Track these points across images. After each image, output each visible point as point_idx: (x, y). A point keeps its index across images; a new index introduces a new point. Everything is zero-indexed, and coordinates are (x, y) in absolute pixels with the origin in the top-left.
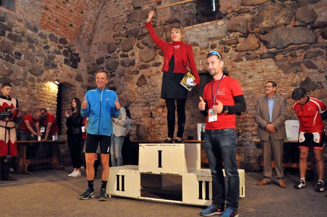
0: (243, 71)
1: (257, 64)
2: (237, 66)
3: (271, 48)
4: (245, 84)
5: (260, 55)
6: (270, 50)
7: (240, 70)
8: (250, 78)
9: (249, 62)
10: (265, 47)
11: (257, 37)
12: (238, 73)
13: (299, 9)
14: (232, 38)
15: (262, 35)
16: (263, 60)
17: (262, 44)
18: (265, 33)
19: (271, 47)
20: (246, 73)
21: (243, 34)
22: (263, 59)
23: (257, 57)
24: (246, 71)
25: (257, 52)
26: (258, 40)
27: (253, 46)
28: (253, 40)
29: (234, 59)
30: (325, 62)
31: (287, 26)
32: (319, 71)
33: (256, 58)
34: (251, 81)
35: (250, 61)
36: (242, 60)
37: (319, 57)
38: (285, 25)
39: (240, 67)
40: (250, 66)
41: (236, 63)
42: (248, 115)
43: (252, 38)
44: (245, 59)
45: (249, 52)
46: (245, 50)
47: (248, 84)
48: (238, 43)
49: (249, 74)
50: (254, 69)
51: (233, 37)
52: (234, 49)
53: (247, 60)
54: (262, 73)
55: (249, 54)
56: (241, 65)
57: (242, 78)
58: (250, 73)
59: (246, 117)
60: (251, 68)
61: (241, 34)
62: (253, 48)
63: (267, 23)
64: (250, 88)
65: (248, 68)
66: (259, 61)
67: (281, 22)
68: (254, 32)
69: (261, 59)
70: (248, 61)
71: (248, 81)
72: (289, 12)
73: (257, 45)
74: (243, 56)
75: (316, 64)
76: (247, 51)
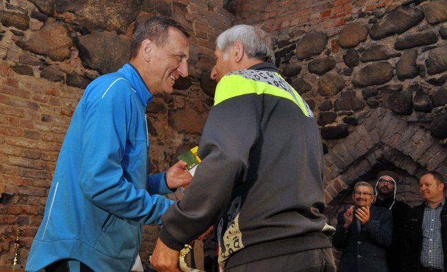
0: (31, 100)
1: (62, 94)
2: (20, 85)
3: (90, 68)
4: (33, 133)
5: (68, 75)
6: (87, 71)
7: (25, 94)
8: (44, 120)
9: (47, 84)
10: (79, 61)
11: (69, 33)
12: (20, 101)
13: (142, 13)
14: (17, 11)
15: (78, 34)
16: (74, 89)
17: (77, 53)
18: (85, 31)
19: (92, 66)
20: (36, 107)
21: (41, 11)
22: (74, 86)
23: (63, 77)
24: (39, 103)
25: (63, 65)
26: (70, 40)
27: (57, 49)
28: (58, 36)
29: (13, 64)
30: (166, 127)
31: (121, 36)
32: (159, 140)
33: (60, 79)
34: (44, 127)
35: (49, 82)
36: (32, 74)
37: (160, 116)
38: (119, 32)
39: (26, 89)
40: (48, 94)
41: (16, 76)
42: (28, 208)
43: (57, 32)
44: (37, 74)
45: (48, 60)
46: (41, 51)
47: (38, 133)
48: (27, 27)
49: (43, 111)
50: (54, 102)
51: (19, 8)
52: (17, 38)
53: (42, 76)
54: (68, 116)
55: (47, 64)
56: (28, 85)
57: (28, 117)
58: (46, 109)
59: (24, 211)
60: (49, 97)
61: (37, 10)
62: (54, 53)
63: (91, 12)
64: (41, 145)
65: (43, 96)
66: (65, 87)
67: (114, 23)
68: (64, 20)
69: (69, 84)
70: (43, 80)
71: (38, 126)
72: (128, 10)
73: (66, 52)
74: (36, 64)
75: (156, 127)
76: (45, 56)
